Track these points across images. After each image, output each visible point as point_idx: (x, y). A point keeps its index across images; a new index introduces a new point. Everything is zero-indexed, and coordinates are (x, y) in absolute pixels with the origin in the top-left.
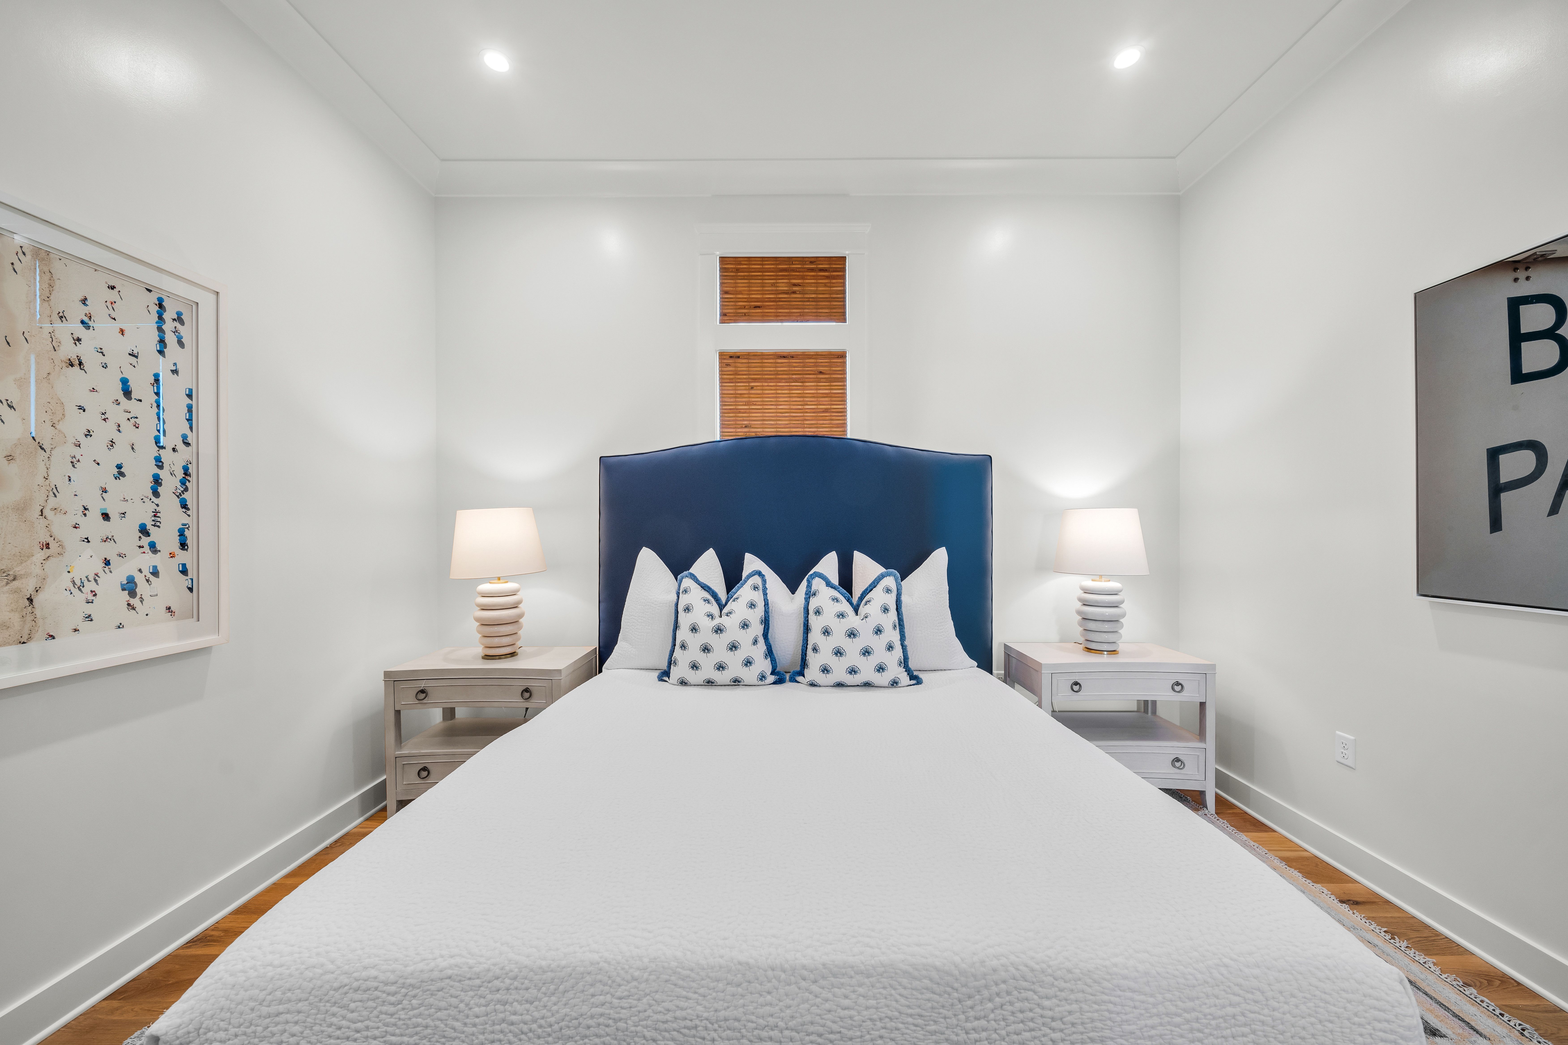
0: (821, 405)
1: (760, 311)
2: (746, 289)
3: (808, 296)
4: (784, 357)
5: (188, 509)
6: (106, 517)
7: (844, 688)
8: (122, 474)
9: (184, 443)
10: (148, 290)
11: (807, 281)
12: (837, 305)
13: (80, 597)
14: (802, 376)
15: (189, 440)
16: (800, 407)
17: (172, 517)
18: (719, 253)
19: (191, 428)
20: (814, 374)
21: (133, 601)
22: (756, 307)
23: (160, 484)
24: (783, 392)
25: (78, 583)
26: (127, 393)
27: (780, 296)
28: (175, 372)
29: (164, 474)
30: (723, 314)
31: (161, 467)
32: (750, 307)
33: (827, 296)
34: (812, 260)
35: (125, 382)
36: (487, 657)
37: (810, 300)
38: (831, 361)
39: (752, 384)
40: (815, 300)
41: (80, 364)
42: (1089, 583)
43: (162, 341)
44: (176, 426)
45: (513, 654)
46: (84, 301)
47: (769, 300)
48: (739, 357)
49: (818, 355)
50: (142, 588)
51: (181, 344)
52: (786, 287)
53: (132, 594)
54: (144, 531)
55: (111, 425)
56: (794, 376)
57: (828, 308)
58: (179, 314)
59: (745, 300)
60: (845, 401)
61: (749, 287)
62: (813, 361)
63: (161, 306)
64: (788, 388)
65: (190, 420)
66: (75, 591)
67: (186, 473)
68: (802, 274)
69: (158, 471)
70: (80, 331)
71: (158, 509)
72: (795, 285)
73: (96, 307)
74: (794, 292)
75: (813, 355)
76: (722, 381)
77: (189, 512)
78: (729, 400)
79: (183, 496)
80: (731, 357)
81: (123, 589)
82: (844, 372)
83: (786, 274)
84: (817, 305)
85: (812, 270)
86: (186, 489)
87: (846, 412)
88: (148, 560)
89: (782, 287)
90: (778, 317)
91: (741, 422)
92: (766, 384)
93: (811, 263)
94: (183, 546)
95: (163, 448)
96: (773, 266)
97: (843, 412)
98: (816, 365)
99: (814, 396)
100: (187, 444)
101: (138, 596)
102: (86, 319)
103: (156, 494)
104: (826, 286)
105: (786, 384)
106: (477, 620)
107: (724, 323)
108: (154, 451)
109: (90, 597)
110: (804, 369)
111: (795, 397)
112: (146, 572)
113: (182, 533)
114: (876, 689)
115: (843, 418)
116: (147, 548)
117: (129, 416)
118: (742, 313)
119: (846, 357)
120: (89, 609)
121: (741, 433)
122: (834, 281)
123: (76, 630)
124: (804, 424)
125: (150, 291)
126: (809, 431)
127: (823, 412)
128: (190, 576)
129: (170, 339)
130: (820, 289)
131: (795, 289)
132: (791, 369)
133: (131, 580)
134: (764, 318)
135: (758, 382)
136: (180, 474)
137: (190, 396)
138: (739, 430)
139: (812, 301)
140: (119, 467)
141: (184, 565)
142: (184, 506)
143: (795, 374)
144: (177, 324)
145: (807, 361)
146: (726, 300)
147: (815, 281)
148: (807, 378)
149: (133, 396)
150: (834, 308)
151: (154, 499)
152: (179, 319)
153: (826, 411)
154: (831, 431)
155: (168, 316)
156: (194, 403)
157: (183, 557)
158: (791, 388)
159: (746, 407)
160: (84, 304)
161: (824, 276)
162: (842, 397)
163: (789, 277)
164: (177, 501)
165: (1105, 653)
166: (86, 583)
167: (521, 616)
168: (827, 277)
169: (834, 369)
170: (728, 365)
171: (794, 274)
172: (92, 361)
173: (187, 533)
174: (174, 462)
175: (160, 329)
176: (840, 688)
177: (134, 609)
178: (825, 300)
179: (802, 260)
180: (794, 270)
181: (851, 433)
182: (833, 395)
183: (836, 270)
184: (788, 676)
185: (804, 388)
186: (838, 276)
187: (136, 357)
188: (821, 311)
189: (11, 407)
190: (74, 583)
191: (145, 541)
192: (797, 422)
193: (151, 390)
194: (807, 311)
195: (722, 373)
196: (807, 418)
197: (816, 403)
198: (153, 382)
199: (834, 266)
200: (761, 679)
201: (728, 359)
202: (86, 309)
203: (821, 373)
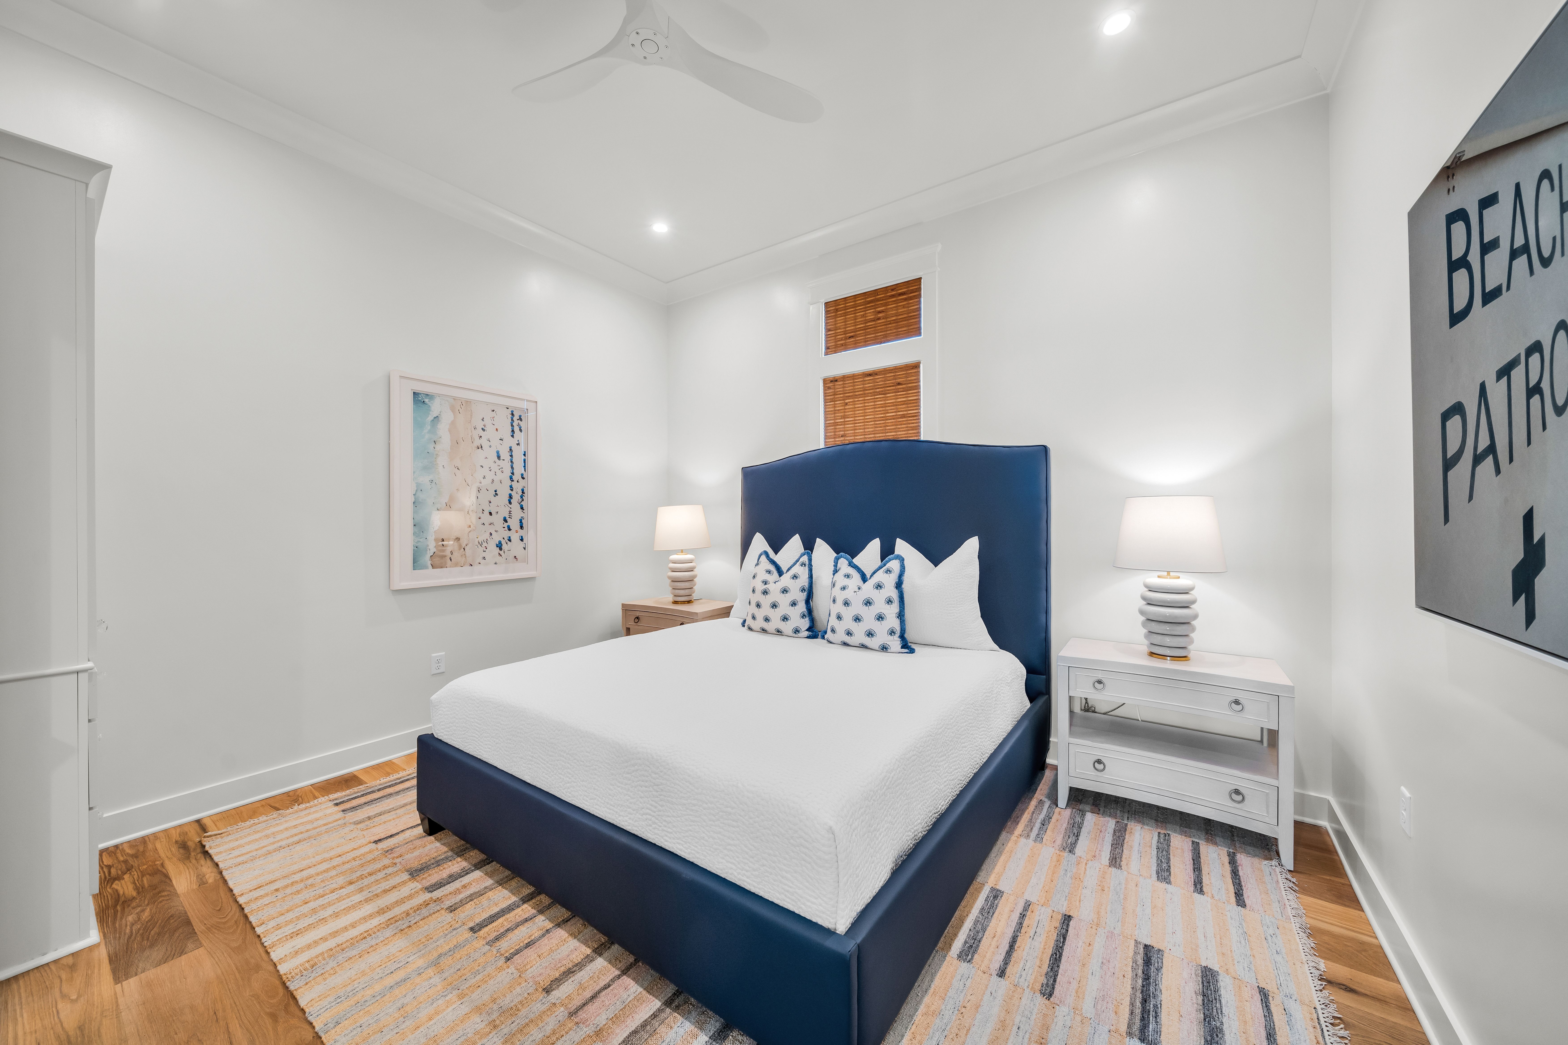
0: (899, 411)
1: (853, 340)
2: (843, 324)
3: (890, 319)
4: (870, 375)
5: (524, 510)
6: (491, 514)
7: (849, 647)
8: (497, 494)
9: (522, 478)
10: (507, 408)
11: (889, 307)
12: (914, 322)
13: (481, 549)
14: (884, 389)
15: (524, 476)
16: (882, 415)
17: (517, 514)
18: (824, 301)
19: (525, 470)
20: (893, 386)
21: (501, 552)
22: (850, 337)
23: (512, 498)
24: (870, 404)
25: (480, 543)
26: (499, 457)
27: (868, 324)
28: (518, 444)
29: (513, 493)
30: (827, 348)
31: (512, 490)
32: (846, 338)
33: (905, 316)
34: (893, 287)
35: (498, 452)
36: (675, 602)
37: (892, 322)
38: (908, 372)
39: (847, 401)
40: (896, 321)
41: (481, 447)
42: (1154, 580)
43: (513, 431)
44: (519, 469)
45: (689, 602)
46: (483, 420)
47: (860, 329)
48: (836, 381)
49: (897, 369)
50: (504, 546)
51: (521, 430)
52: (872, 316)
53: (501, 549)
54: (505, 520)
55: (493, 473)
56: (878, 390)
57: (906, 327)
58: (520, 416)
59: (842, 333)
60: (919, 406)
61: (845, 322)
62: (892, 374)
63: (512, 414)
64: (874, 400)
65: (524, 466)
66: (479, 546)
67: (523, 492)
68: (885, 302)
69: (511, 492)
70: (482, 433)
71: (511, 510)
72: (879, 312)
73: (488, 421)
74: (879, 319)
75: (892, 370)
76: (825, 401)
77: (524, 511)
78: (830, 416)
79: (522, 503)
80: (831, 381)
81: (497, 547)
82: (918, 381)
83: (873, 304)
84: (897, 326)
85: (893, 296)
86: (523, 500)
87: (920, 415)
88: (507, 534)
89: (870, 316)
90: (866, 343)
91: (839, 433)
92: (857, 400)
93: (893, 290)
94: (522, 527)
95: (513, 481)
96: (863, 301)
97: (917, 415)
98: (895, 377)
99: (894, 404)
100: (523, 478)
101: (503, 550)
102: (483, 427)
103: (510, 503)
104: (904, 307)
105: (872, 397)
106: (669, 577)
107: (827, 355)
108: (509, 482)
109: (485, 550)
110: (886, 382)
111: (879, 408)
112: (506, 539)
113: (521, 522)
114: (870, 650)
115: (917, 421)
116: (506, 528)
117: (499, 467)
118: (840, 344)
119: (919, 367)
120: (484, 554)
121: (839, 441)
122: (911, 301)
123: (480, 563)
124: (886, 429)
125: (508, 408)
126: (891, 435)
127: (901, 418)
128: (524, 542)
129: (516, 429)
130: (900, 311)
131: (880, 315)
132: (875, 384)
133: (500, 543)
134: (856, 346)
135: (850, 399)
136: (520, 493)
137: (525, 455)
138: (837, 439)
139: (893, 323)
140: (496, 491)
141: (522, 537)
142: (522, 508)
143: (878, 388)
144: (519, 421)
145: (888, 375)
146: (829, 336)
147: (896, 305)
148: (888, 390)
149: (501, 459)
150: (911, 325)
151: (509, 505)
152: (520, 419)
153: (903, 416)
154: (907, 434)
155: (515, 419)
156: (526, 458)
157: (521, 533)
158: (876, 400)
159: (842, 420)
160: (483, 421)
161: (903, 299)
162: (916, 403)
163: (875, 307)
164: (519, 506)
165: (1169, 658)
166: (483, 542)
167: (695, 576)
168: (905, 299)
169: (909, 379)
170: (829, 388)
171: (879, 303)
172: (485, 445)
173: (523, 521)
174: (517, 487)
175: (512, 425)
176: (845, 647)
177: (501, 556)
178: (904, 319)
179: (886, 289)
180: (878, 300)
181: (925, 435)
182: (909, 402)
183: (912, 291)
184: (820, 634)
185: (886, 399)
186: (914, 296)
187: (502, 440)
188: (900, 330)
189: (458, 469)
190: (479, 543)
191: (506, 525)
192: (880, 429)
193: (508, 454)
194: (889, 332)
195: (825, 395)
196: (888, 424)
197: (895, 410)
198: (509, 450)
199: (911, 288)
200: (795, 633)
201: (830, 383)
202: (483, 423)
203: (899, 384)
